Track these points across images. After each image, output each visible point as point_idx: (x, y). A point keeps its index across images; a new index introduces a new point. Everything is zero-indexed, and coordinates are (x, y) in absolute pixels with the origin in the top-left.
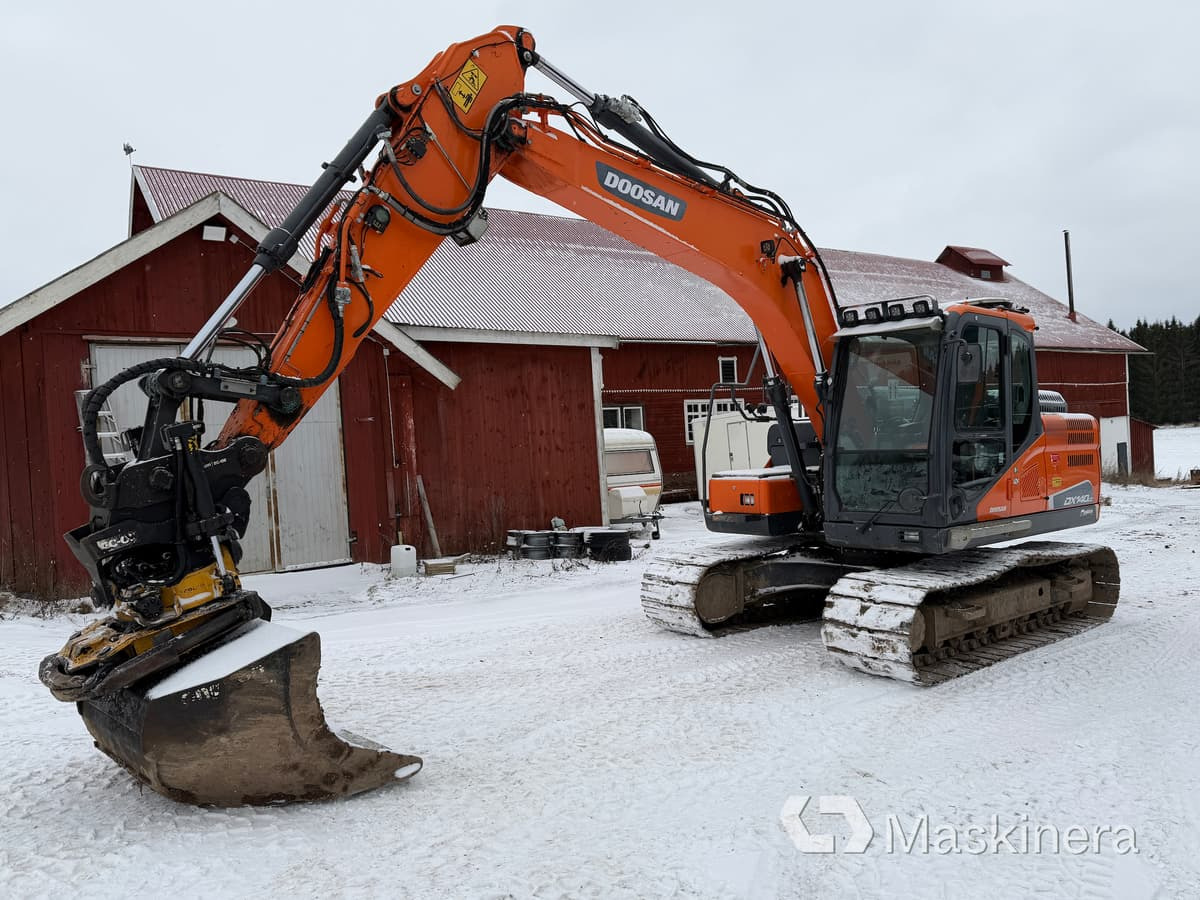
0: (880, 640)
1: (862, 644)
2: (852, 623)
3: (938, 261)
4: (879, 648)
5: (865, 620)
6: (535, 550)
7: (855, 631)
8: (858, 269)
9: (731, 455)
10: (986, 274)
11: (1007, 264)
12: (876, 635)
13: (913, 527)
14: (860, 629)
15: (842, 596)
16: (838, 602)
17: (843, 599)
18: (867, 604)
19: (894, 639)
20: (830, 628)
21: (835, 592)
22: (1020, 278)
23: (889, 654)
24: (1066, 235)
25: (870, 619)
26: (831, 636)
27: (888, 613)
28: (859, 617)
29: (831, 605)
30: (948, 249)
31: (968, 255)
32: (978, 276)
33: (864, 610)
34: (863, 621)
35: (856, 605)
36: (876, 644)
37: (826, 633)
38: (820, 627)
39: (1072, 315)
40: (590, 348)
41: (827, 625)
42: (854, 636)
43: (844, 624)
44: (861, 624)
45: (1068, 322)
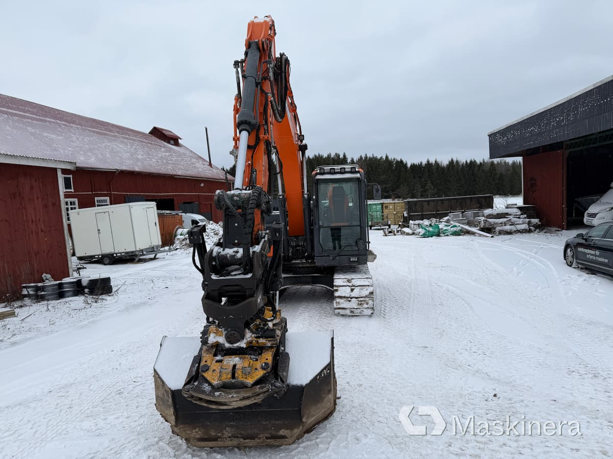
0: (361, 301)
1: (354, 304)
2: (349, 296)
3: (150, 133)
4: (361, 304)
5: (354, 294)
6: (49, 295)
7: (350, 299)
8: (117, 133)
9: (99, 230)
10: (172, 142)
11: (180, 139)
12: (359, 299)
13: (353, 256)
14: (351, 298)
15: (340, 286)
16: (340, 289)
17: (341, 288)
18: (353, 288)
19: (367, 299)
20: (338, 300)
21: (337, 285)
22: (186, 146)
23: (365, 306)
24: (206, 129)
25: (356, 293)
26: (339, 303)
27: (363, 290)
28: (351, 293)
29: (337, 290)
30: (155, 128)
31: (164, 132)
32: (169, 142)
33: (352, 290)
34: (353, 294)
35: (349, 289)
36: (360, 303)
37: (336, 302)
38: (333, 301)
39: (210, 164)
40: (56, 168)
41: (337, 299)
42: (350, 301)
43: (345, 297)
44: (352, 296)
45: (209, 167)
